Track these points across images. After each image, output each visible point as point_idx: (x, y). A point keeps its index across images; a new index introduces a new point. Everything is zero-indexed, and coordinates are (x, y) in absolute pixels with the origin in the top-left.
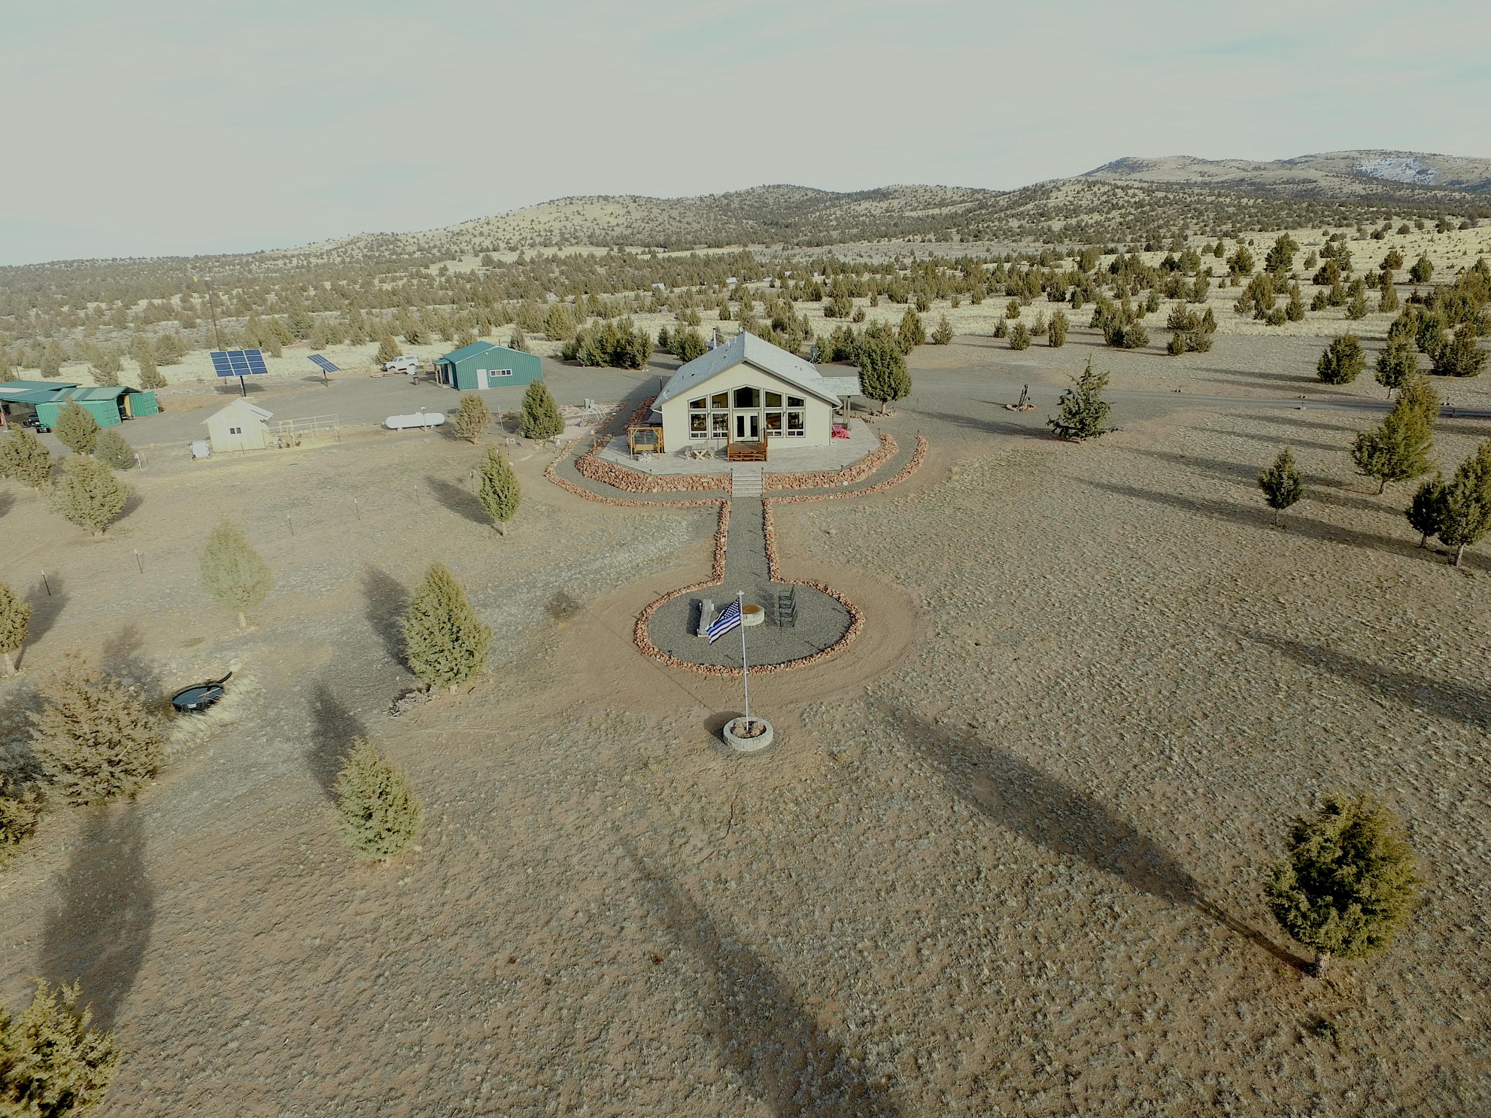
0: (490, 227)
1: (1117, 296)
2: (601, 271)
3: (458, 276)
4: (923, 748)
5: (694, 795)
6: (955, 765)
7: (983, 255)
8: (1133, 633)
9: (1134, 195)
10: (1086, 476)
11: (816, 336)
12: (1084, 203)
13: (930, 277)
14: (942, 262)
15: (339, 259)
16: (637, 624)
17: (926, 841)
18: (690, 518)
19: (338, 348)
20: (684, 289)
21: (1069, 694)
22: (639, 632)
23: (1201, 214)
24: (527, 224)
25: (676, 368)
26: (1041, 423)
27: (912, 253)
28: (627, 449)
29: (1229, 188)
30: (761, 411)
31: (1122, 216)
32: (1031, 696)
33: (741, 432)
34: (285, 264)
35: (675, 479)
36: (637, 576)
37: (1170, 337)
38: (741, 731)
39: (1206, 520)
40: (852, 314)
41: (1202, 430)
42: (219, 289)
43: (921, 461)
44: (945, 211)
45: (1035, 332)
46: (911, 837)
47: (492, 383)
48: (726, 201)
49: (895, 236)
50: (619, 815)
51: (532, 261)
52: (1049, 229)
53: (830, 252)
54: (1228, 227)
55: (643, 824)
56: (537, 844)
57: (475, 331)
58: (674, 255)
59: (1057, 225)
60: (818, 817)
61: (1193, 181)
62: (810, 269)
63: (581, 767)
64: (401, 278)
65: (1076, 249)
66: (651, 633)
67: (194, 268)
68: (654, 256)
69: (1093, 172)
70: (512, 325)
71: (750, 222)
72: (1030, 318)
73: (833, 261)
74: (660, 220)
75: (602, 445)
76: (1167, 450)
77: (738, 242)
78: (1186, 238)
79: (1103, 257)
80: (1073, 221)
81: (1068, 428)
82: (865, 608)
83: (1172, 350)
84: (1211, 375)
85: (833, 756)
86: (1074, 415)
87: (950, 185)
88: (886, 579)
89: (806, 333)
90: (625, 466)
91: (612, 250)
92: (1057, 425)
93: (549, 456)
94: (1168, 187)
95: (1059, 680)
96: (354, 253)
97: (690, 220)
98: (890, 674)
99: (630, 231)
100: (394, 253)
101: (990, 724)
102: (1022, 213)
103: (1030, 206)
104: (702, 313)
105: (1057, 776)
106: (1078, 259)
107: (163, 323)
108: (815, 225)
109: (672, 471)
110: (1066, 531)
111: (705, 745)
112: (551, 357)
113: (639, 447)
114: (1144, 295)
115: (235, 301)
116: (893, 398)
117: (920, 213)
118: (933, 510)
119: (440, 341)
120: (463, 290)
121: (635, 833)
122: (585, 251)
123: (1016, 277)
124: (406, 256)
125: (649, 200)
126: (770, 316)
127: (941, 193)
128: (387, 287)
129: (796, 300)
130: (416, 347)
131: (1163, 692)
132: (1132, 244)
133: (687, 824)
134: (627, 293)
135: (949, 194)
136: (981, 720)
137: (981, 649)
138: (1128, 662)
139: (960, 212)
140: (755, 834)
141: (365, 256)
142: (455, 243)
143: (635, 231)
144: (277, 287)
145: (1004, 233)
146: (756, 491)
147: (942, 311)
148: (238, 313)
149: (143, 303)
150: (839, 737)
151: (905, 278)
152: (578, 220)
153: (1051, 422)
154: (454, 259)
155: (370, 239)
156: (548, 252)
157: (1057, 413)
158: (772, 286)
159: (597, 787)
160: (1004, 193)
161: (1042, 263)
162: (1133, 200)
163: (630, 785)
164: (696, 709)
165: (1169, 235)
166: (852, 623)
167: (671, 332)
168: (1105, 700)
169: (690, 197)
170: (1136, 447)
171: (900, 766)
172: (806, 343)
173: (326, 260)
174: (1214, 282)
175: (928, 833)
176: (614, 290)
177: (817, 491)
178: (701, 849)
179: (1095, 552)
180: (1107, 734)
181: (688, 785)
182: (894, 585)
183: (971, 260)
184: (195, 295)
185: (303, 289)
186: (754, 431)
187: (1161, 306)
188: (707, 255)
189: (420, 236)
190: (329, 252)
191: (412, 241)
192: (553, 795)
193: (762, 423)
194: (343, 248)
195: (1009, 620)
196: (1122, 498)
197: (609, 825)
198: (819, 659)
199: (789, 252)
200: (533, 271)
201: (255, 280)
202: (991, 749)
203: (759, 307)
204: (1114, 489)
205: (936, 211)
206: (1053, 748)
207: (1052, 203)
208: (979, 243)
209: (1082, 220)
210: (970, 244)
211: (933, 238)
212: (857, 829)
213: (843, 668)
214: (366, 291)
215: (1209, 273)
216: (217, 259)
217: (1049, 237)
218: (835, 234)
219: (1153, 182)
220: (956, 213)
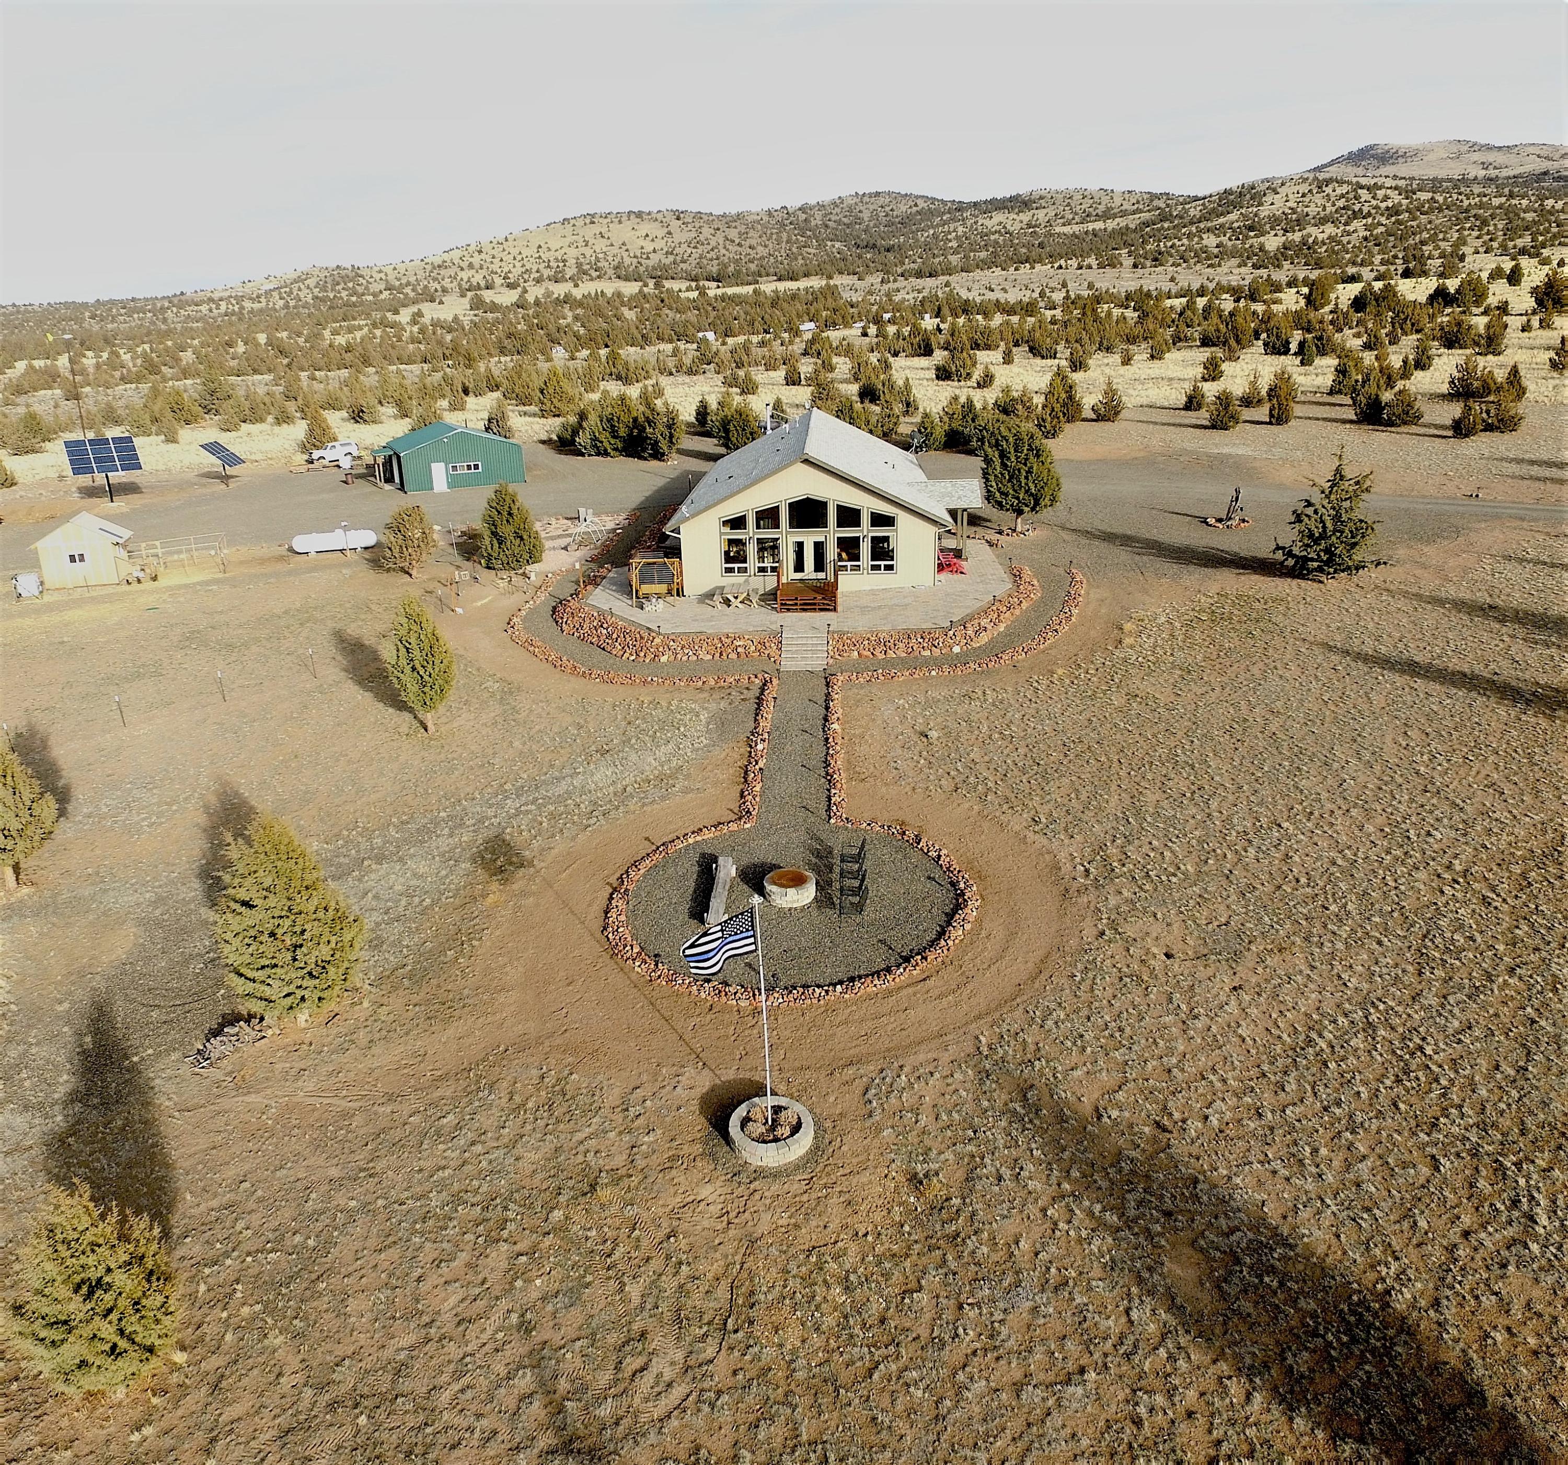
0: (483, 256)
1: (1367, 346)
2: (630, 315)
3: (436, 324)
4: (1075, 1174)
5: (668, 1257)
6: (1132, 1213)
7: (1166, 286)
8: (1438, 940)
9: (1386, 198)
10: (1338, 640)
11: (921, 410)
12: (1312, 210)
13: (1089, 319)
14: (1106, 297)
15: (281, 303)
16: (611, 898)
17: (1080, 1390)
18: (713, 706)
19: (259, 427)
20: (741, 339)
21: (1332, 1065)
22: (613, 914)
23: (1485, 223)
24: (532, 251)
25: (714, 458)
26: (1264, 550)
27: (1064, 285)
28: (627, 589)
29: (1525, 184)
30: (831, 534)
31: (1367, 227)
32: (1265, 1067)
33: (799, 567)
34: (211, 310)
35: (694, 641)
36: (621, 809)
37: (1455, 410)
38: (758, 1129)
39: (1544, 723)
40: (977, 375)
41: (1521, 560)
42: (122, 346)
43: (1075, 611)
44: (1111, 225)
45: (1247, 402)
46: (1051, 1376)
47: (454, 482)
48: (804, 216)
49: (1040, 261)
50: (535, 1295)
51: (537, 303)
52: (1262, 248)
53: (947, 284)
54: (1525, 241)
55: (573, 1319)
56: (388, 1353)
57: (444, 403)
58: (730, 291)
59: (1272, 242)
60: (882, 1321)
61: (1471, 176)
62: (920, 309)
63: (484, 1189)
64: (360, 328)
65: (1301, 277)
66: (633, 914)
67: (93, 317)
68: (703, 294)
69: (1324, 166)
70: (497, 395)
71: (838, 245)
72: (1238, 381)
73: (951, 297)
74: (713, 243)
75: (594, 581)
76: (1465, 594)
77: (819, 271)
78: (1462, 258)
79: (1340, 287)
80: (1297, 237)
81: (1306, 559)
82: (981, 878)
83: (1460, 429)
84: (1525, 470)
85: (916, 1181)
86: (1317, 541)
87: (1119, 187)
88: (1018, 823)
89: (908, 405)
90: (622, 619)
91: (646, 285)
92: (1290, 554)
93: (519, 598)
94: (1435, 185)
95: (1314, 1035)
96: (302, 295)
97: (753, 242)
98: (1019, 1013)
99: (671, 258)
100: (355, 293)
101: (1194, 1126)
102: (1222, 226)
103: (1233, 216)
104: (760, 375)
105: (1321, 1250)
106: (1305, 290)
107: (43, 392)
108: (927, 247)
109: (694, 628)
110: (1310, 739)
111: (698, 1148)
112: (543, 442)
113: (646, 589)
114: (1409, 342)
115: (139, 362)
116: (1033, 509)
117: (1076, 228)
118: (1093, 697)
119: (395, 417)
120: (440, 343)
121: (557, 1340)
122: (609, 287)
123: (1215, 320)
124: (371, 298)
125: (698, 215)
126: (857, 379)
127: (1105, 200)
128: (341, 340)
129: (896, 354)
130: (362, 427)
131: (1504, 1066)
132: (1382, 269)
133: (651, 1324)
134: (662, 346)
135: (1118, 201)
136: (1177, 1116)
137: (1176, 966)
138: (1434, 1001)
139: (1132, 226)
140: (769, 1353)
141: (315, 298)
142: (435, 279)
143: (679, 258)
144: (196, 342)
145: (1196, 255)
146: (818, 662)
147: (1107, 371)
148: (139, 379)
149: (21, 366)
150: (928, 1142)
151: (1054, 322)
152: (601, 245)
153: (1278, 548)
154: (432, 300)
155: (322, 276)
156: (559, 290)
157: (1289, 536)
158: (865, 334)
159: (505, 1234)
160: (1196, 199)
161: (1253, 298)
162: (1383, 205)
163: (561, 1229)
164: (690, 1071)
165: (1436, 253)
166: (957, 908)
167: (713, 405)
168: (1398, 1081)
169: (753, 210)
170: (1415, 590)
171: (1033, 1210)
172: (907, 419)
173: (263, 304)
174: (1514, 322)
175: (1082, 1371)
176: (646, 340)
177: (912, 663)
178: (669, 1385)
179: (1361, 779)
180: (1407, 1157)
181: (661, 1234)
182: (1031, 836)
183: (1148, 295)
184: (90, 354)
185: (230, 344)
186: (820, 565)
187: (1436, 360)
188: (776, 291)
189: (388, 270)
190: (268, 293)
191: (377, 276)
192: (428, 1245)
193: (832, 552)
194: (285, 288)
195: (1222, 907)
196: (1400, 680)
197: (514, 1318)
198: (902, 975)
199: (891, 285)
200: (537, 316)
201: (168, 333)
202: (1196, 1181)
203: (843, 365)
204: (1386, 663)
205: (1099, 225)
206: (1310, 1185)
207: (1265, 211)
208: (1160, 269)
209: (1310, 235)
210: (1147, 271)
211: (1094, 264)
212: (953, 1354)
213: (940, 997)
214: (312, 347)
215: (1503, 308)
216: (123, 304)
217: (1263, 259)
218: (954, 259)
219: (1412, 179)
220: (1127, 228)
